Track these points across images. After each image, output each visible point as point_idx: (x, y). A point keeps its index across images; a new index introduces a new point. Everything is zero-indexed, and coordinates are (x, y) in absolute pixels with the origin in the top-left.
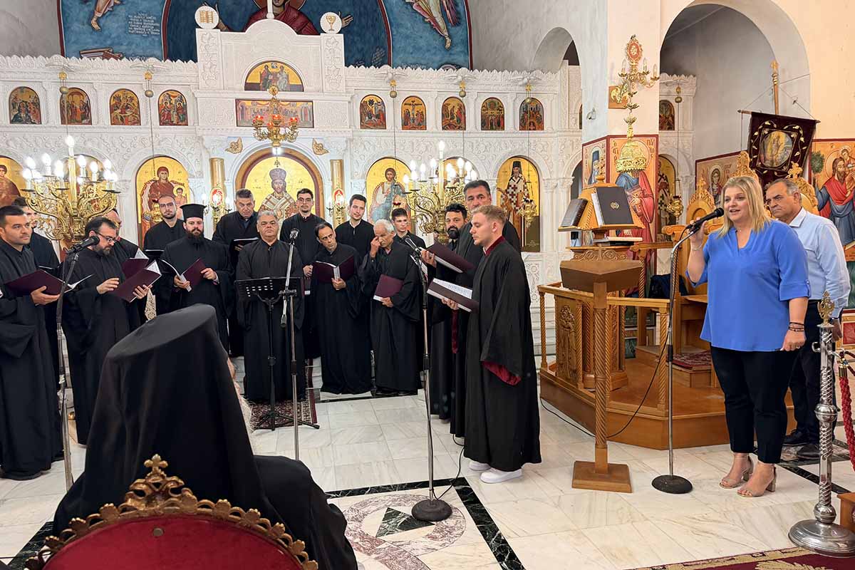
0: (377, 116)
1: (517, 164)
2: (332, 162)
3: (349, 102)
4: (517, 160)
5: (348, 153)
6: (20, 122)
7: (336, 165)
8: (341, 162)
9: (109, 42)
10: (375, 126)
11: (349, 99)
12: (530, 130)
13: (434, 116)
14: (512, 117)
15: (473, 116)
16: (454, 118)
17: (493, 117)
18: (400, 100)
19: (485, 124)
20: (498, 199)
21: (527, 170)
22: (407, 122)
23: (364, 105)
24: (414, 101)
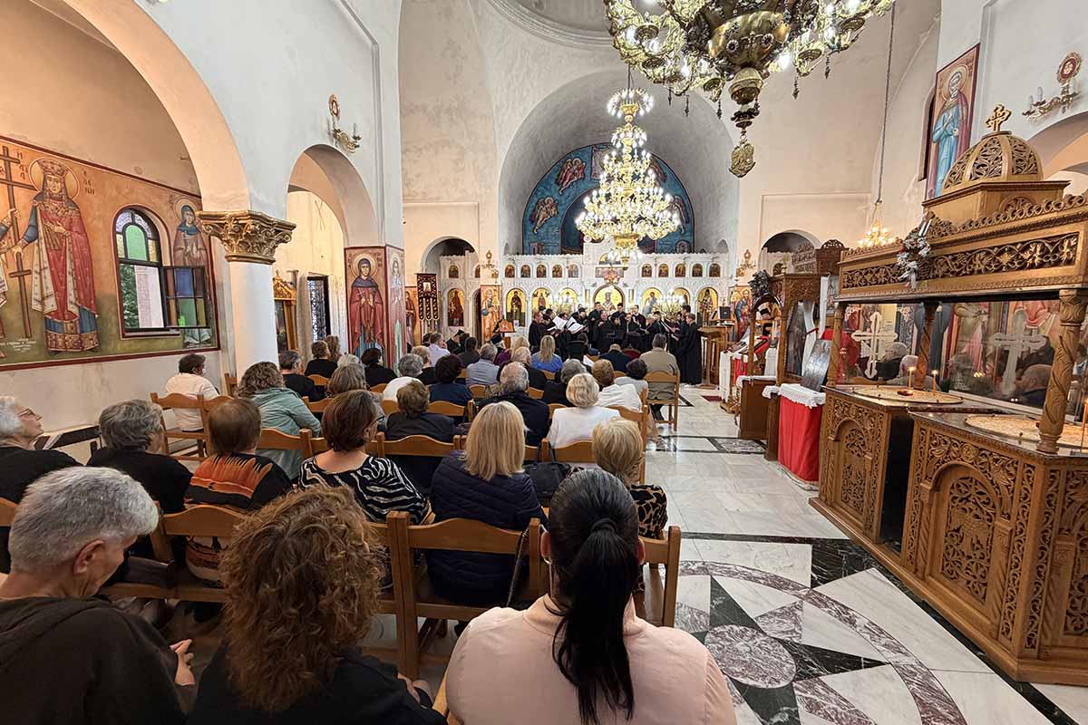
0: (649, 272)
1: (708, 291)
2: (630, 290)
3: (638, 267)
4: (708, 289)
5: (636, 287)
7: (631, 292)
10: (648, 276)
12: (714, 277)
13: (672, 272)
14: (705, 272)
15: (689, 272)
16: (680, 272)
17: (697, 272)
18: (659, 265)
19: (694, 274)
20: (698, 305)
21: (712, 293)
22: (661, 274)
23: (643, 268)
24: (664, 266)
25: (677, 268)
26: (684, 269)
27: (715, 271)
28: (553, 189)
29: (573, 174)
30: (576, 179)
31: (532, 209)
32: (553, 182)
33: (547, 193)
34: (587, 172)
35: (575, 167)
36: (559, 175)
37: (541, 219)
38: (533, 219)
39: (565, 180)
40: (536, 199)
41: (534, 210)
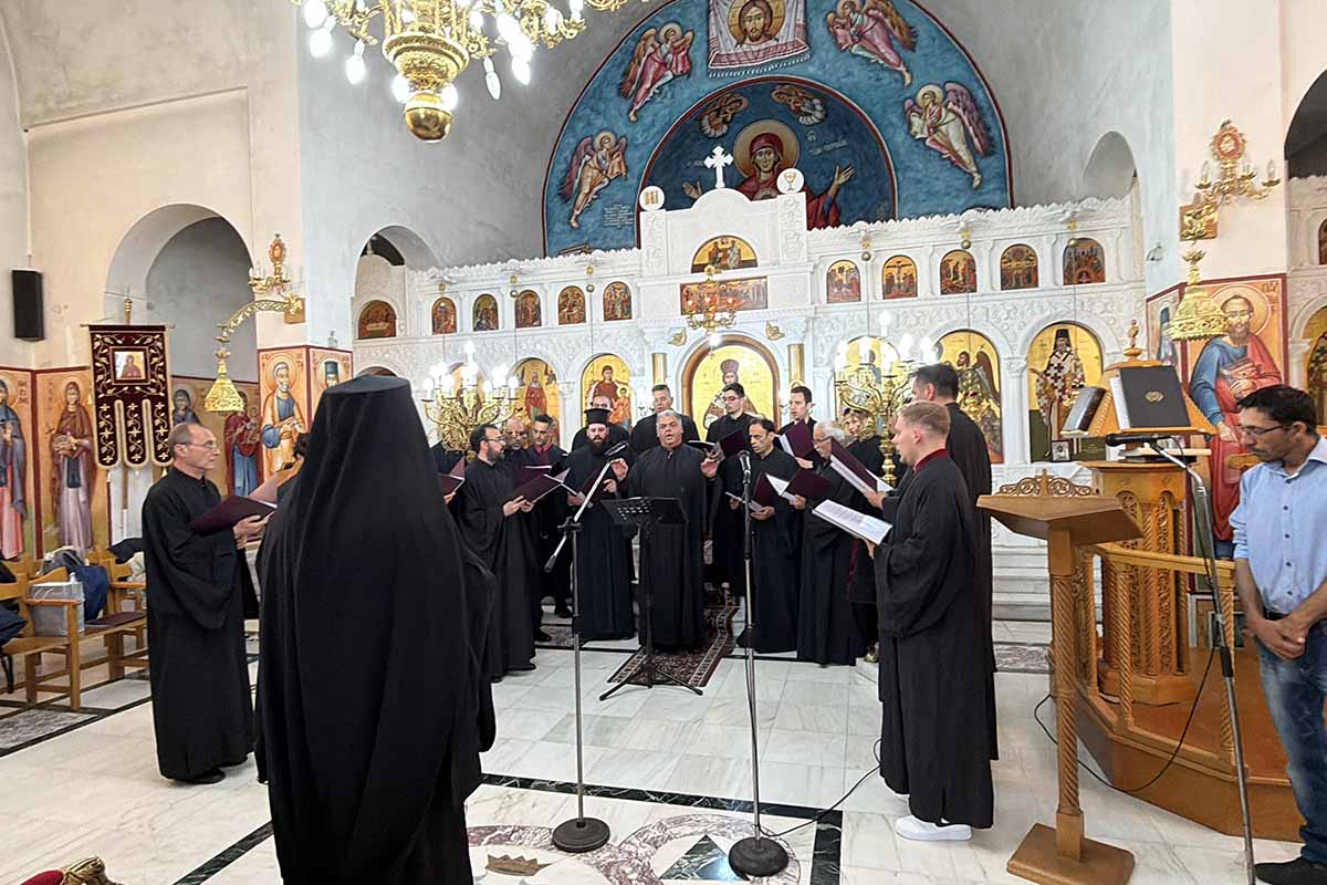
0: (849, 286)
1: (1063, 334)
2: (789, 346)
3: (812, 273)
4: (1062, 327)
5: (810, 334)
6: (481, 329)
7: (794, 350)
8: (801, 347)
9: (586, 239)
10: (847, 298)
11: (811, 269)
12: (1081, 283)
13: (928, 278)
14: (1050, 268)
15: (988, 273)
16: (958, 278)
17: (1019, 271)
18: (881, 262)
19: (1008, 281)
20: (1031, 383)
21: (1080, 341)
22: (890, 290)
23: (830, 276)
24: (899, 262)
25: (944, 265)
26: (971, 263)
27: (1084, 265)
28: (614, 112)
29: (664, 64)
30: (669, 76)
31: (564, 166)
32: (611, 92)
33: (600, 122)
34: (698, 55)
35: (665, 48)
36: (626, 74)
37: (586, 189)
38: (566, 193)
39: (641, 83)
40: (572, 141)
41: (569, 170)
